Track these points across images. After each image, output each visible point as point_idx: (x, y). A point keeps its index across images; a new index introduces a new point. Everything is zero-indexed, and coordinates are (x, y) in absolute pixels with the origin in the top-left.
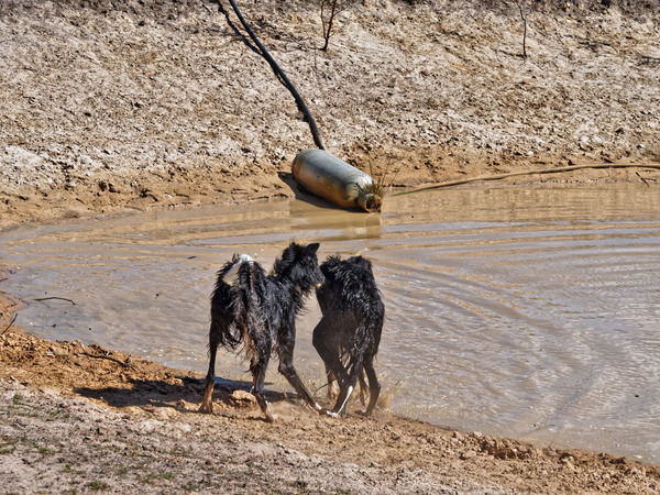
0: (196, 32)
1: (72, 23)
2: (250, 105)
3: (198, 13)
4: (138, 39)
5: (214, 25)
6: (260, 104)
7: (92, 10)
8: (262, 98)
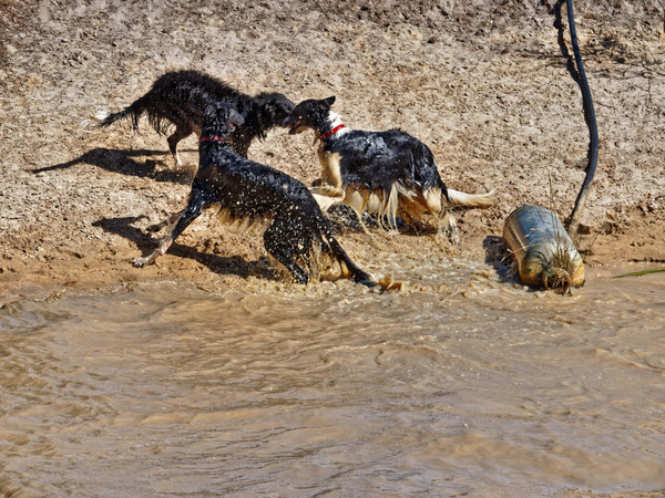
0: (504, 52)
1: (335, 40)
2: (516, 148)
3: (522, 27)
4: (414, 59)
5: (536, 43)
6: (531, 147)
7: (371, 23)
8: (540, 139)
